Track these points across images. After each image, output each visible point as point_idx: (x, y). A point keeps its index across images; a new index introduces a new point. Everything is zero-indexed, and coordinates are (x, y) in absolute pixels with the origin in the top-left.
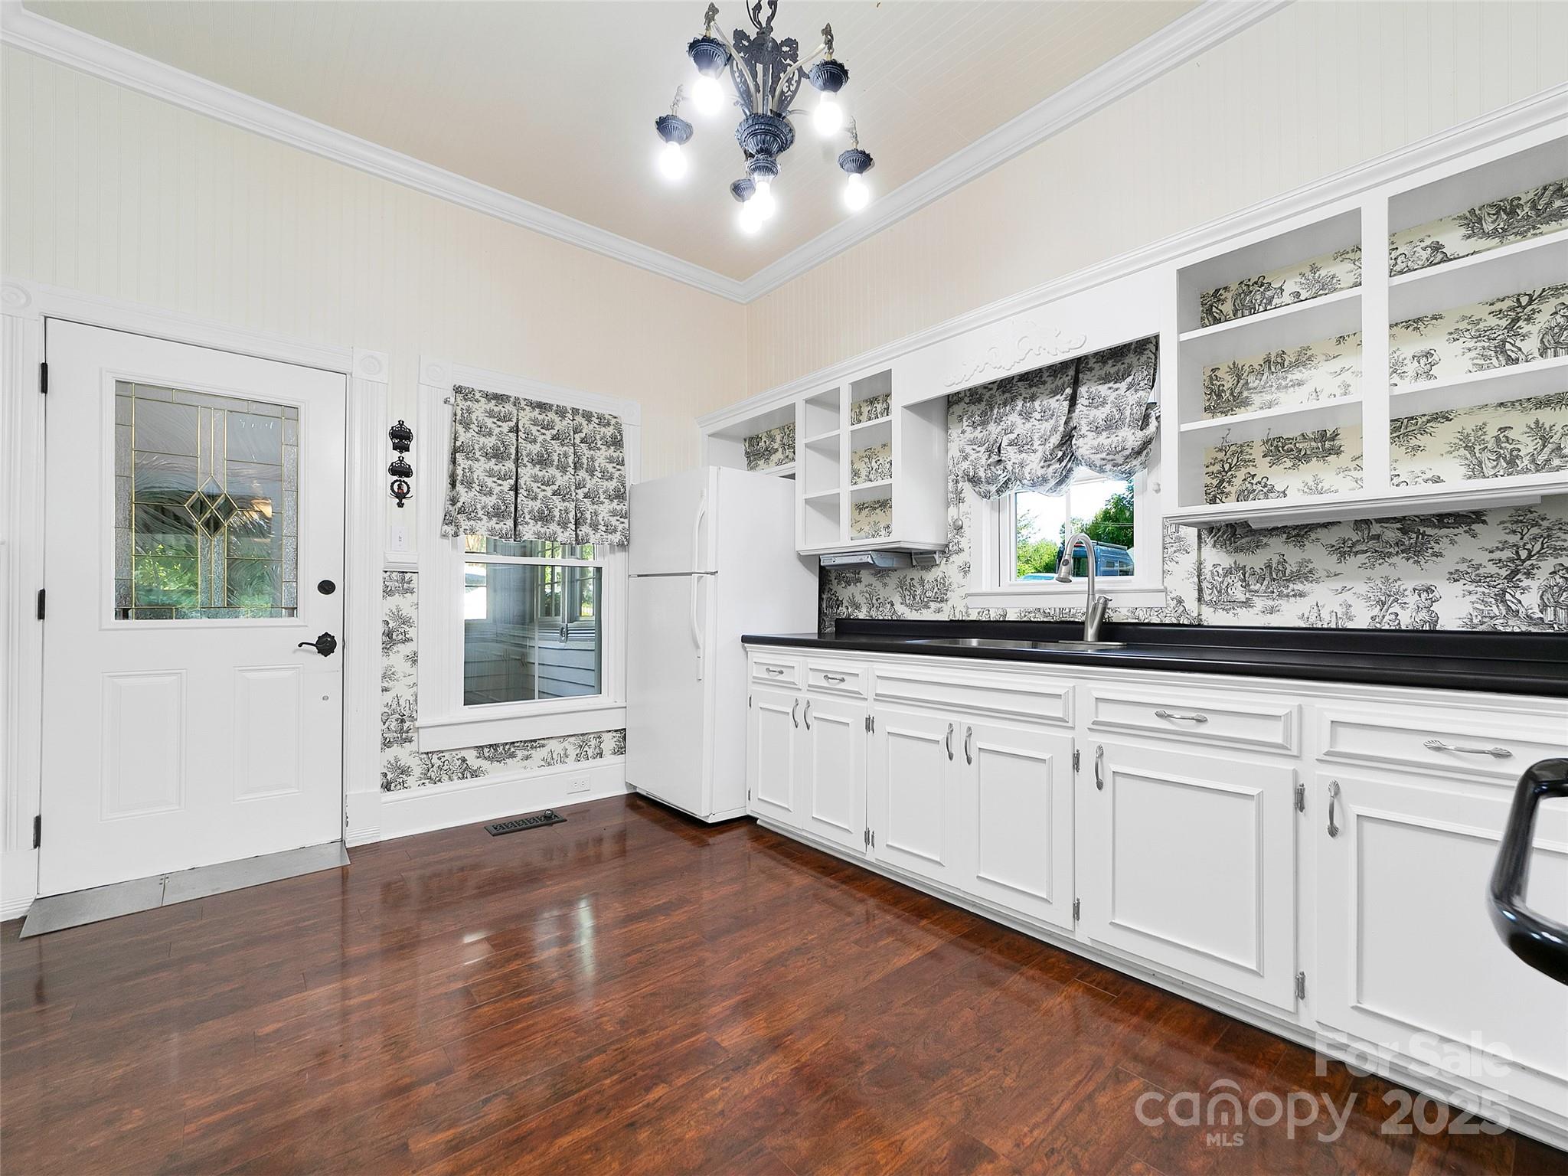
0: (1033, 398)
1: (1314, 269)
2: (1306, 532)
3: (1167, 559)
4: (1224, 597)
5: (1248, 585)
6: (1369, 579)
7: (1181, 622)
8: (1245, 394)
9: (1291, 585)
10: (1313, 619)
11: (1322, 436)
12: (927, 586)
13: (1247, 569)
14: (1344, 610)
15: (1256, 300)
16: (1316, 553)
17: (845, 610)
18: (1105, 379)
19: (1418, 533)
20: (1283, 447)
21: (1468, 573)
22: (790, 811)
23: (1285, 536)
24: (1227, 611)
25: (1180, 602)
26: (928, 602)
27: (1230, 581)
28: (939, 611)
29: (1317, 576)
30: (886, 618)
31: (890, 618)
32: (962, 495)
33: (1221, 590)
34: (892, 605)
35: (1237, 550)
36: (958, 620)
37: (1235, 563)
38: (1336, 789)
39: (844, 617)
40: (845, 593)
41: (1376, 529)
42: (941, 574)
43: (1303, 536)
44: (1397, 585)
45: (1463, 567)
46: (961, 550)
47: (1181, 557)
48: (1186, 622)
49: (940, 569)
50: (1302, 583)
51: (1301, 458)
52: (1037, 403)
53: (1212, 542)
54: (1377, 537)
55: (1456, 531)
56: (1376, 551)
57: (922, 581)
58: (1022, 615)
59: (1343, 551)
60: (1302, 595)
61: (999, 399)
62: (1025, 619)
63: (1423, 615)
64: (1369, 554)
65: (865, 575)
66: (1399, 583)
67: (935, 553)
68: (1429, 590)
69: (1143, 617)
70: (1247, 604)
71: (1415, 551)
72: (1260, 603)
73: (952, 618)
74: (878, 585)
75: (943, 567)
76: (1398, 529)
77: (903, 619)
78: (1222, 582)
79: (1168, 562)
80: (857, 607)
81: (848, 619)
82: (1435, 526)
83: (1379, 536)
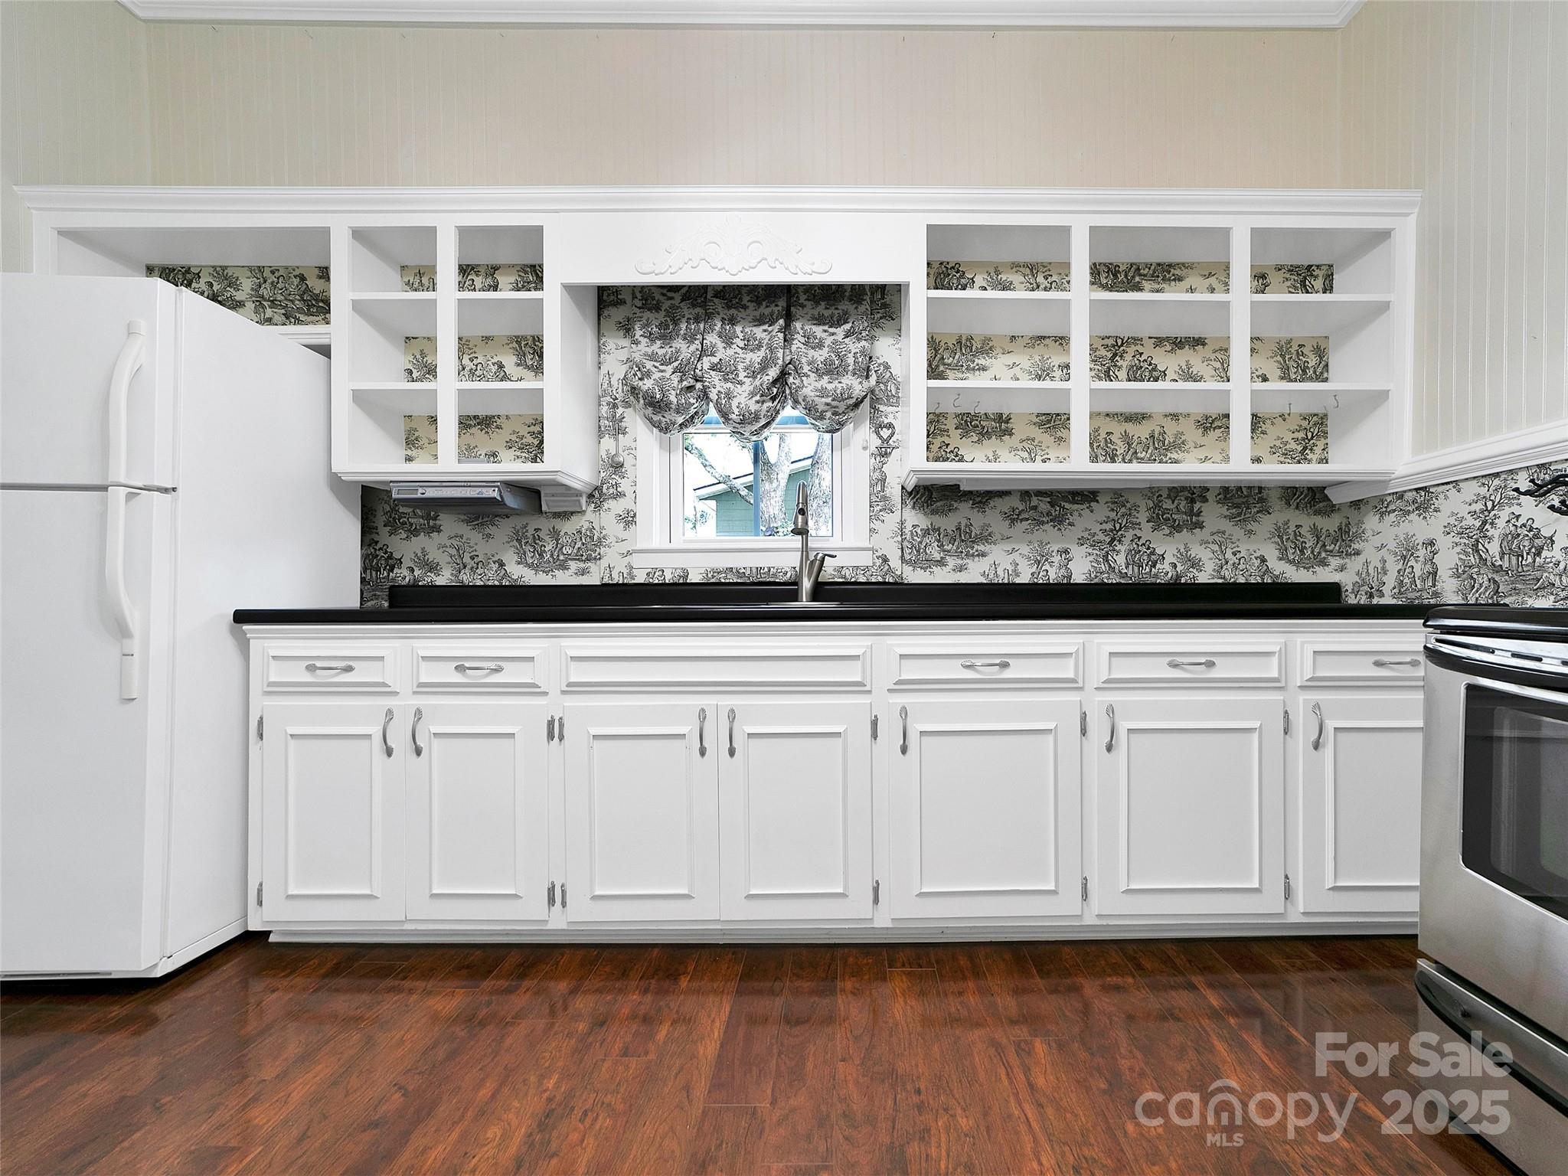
0: (733, 321)
1: (997, 272)
2: (987, 500)
3: (873, 517)
4: (922, 556)
5: (943, 545)
6: (1030, 542)
7: (887, 580)
8: (941, 368)
9: (976, 546)
10: (991, 576)
11: (1000, 418)
12: (563, 540)
13: (941, 531)
14: (1013, 568)
15: (953, 284)
16: (992, 518)
17: (405, 572)
18: (819, 320)
19: (1060, 506)
20: (971, 423)
21: (1088, 539)
22: (377, 898)
23: (971, 502)
24: (925, 569)
25: (885, 560)
26: (565, 561)
27: (928, 541)
28: (583, 572)
29: (995, 538)
30: (490, 583)
31: (497, 583)
32: (623, 424)
33: (920, 549)
34: (502, 564)
35: (934, 512)
36: (617, 584)
37: (932, 524)
38: (1111, 710)
39: (403, 583)
40: (405, 547)
41: (1035, 501)
42: (586, 525)
43: (984, 504)
44: (1047, 547)
45: (1086, 535)
46: (622, 495)
47: (887, 517)
48: (891, 581)
49: (585, 518)
50: (984, 544)
51: (985, 434)
52: (738, 329)
53: (912, 503)
54: (1035, 508)
55: (1081, 507)
56: (1035, 519)
57: (555, 534)
58: (709, 575)
59: (1013, 518)
60: (983, 555)
61: (687, 311)
62: (713, 581)
63: (1063, 572)
64: (1030, 521)
65: (448, 522)
66: (1049, 546)
67: (581, 496)
68: (1066, 552)
69: (849, 576)
70: (941, 563)
71: (1058, 521)
72: (952, 562)
73: (606, 581)
74: (473, 536)
75: (590, 515)
76: (1049, 502)
77: (522, 583)
78: (921, 542)
79: (874, 521)
80: (433, 568)
81: (414, 586)
82: (1070, 502)
83: (1036, 507)
